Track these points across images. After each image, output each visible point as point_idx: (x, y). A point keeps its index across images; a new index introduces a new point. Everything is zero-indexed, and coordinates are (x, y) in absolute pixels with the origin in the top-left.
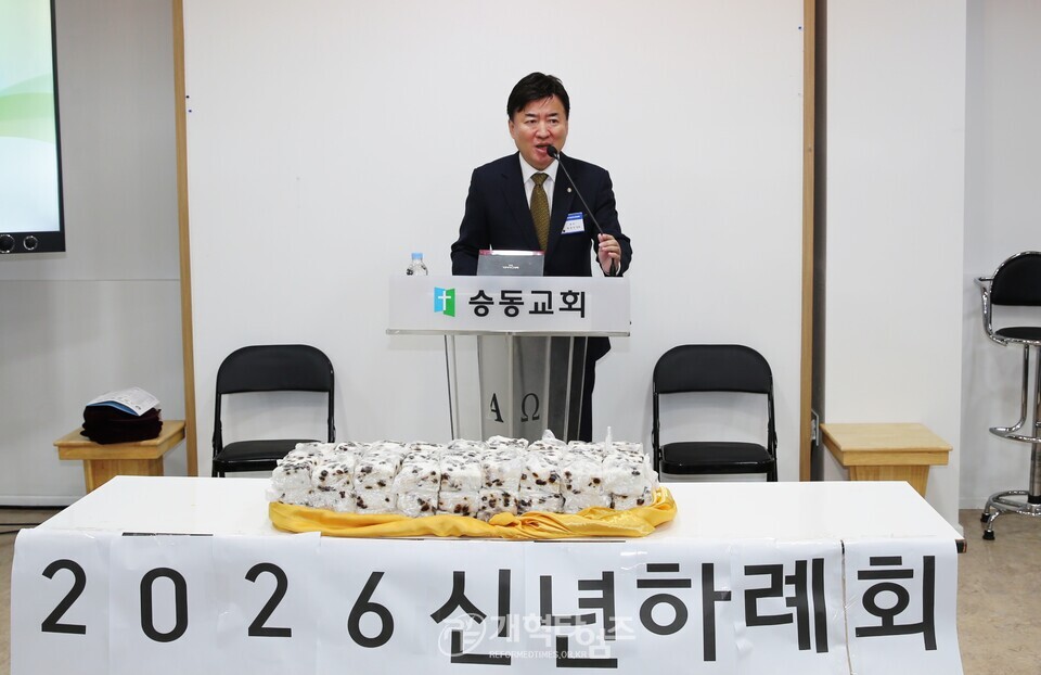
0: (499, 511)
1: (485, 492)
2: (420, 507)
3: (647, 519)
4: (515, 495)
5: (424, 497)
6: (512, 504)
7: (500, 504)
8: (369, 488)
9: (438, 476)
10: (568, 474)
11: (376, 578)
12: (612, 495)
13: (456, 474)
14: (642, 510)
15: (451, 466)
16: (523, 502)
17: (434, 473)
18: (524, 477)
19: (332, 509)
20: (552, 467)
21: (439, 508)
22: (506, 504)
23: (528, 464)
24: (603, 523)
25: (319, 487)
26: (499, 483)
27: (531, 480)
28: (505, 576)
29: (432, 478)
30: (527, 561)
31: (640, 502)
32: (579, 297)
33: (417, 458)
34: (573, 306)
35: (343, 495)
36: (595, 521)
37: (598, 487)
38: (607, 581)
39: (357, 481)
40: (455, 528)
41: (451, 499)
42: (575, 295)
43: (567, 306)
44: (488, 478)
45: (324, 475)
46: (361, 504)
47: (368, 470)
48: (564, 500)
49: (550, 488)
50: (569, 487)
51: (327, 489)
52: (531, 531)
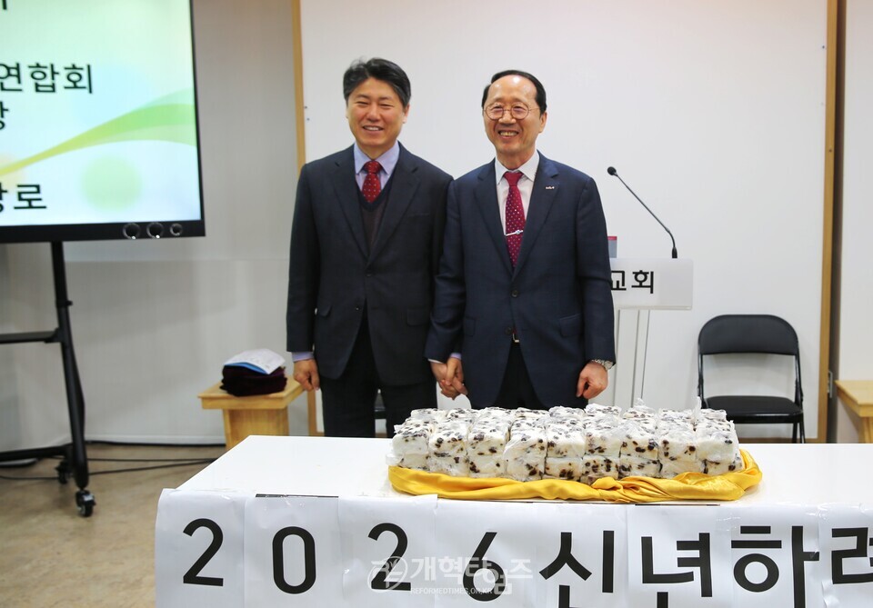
0: (602, 476)
1: (589, 458)
2: (529, 472)
3: (738, 484)
4: (615, 460)
5: (532, 462)
6: (613, 469)
7: (602, 470)
8: (481, 454)
9: (545, 444)
10: (665, 443)
11: (489, 537)
12: (705, 462)
13: (562, 441)
14: (733, 476)
15: (557, 435)
16: (623, 468)
17: (541, 441)
18: (624, 445)
19: (447, 473)
20: (649, 436)
21: (545, 473)
22: (608, 469)
23: (628, 432)
24: (699, 487)
25: (436, 454)
26: (601, 450)
27: (631, 448)
28: (609, 537)
29: (538, 446)
30: (630, 524)
31: (732, 468)
32: (649, 276)
33: (524, 425)
34: (644, 284)
35: (457, 460)
36: (691, 484)
37: (694, 454)
38: (703, 542)
39: (470, 449)
40: (562, 491)
41: (557, 464)
42: (645, 274)
43: (638, 284)
44: (591, 445)
45: (440, 442)
46: (474, 469)
47: (480, 438)
48: (661, 466)
49: (648, 455)
50: (666, 454)
51: (443, 455)
52: (631, 495)
